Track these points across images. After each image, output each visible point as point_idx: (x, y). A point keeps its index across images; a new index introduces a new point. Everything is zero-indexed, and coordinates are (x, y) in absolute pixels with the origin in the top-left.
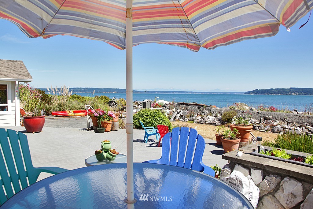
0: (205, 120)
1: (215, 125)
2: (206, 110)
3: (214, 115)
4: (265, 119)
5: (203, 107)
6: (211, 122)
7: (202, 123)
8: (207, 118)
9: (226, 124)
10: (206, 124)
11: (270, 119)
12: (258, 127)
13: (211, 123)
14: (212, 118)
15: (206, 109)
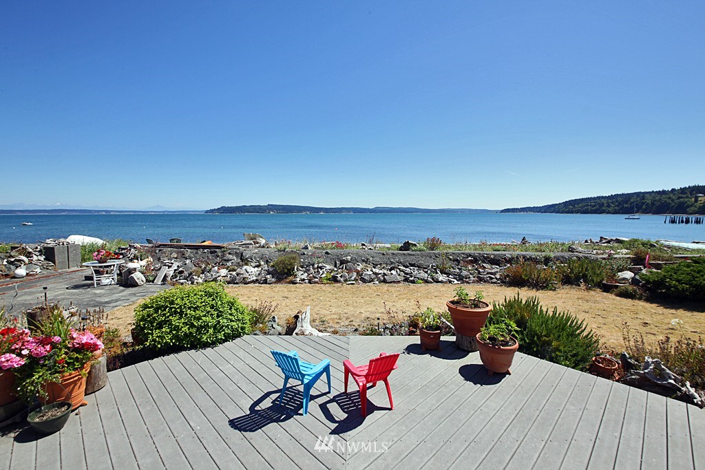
0: (241, 276)
1: (266, 283)
2: (231, 256)
3: (254, 264)
4: (342, 262)
5: (223, 249)
6: (255, 278)
7: (237, 283)
8: (243, 271)
9: (285, 278)
10: (245, 284)
11: (349, 262)
12: (341, 277)
13: (257, 280)
14: (251, 271)
15: (230, 254)
